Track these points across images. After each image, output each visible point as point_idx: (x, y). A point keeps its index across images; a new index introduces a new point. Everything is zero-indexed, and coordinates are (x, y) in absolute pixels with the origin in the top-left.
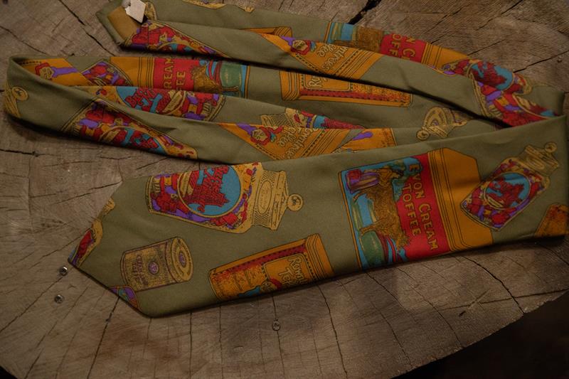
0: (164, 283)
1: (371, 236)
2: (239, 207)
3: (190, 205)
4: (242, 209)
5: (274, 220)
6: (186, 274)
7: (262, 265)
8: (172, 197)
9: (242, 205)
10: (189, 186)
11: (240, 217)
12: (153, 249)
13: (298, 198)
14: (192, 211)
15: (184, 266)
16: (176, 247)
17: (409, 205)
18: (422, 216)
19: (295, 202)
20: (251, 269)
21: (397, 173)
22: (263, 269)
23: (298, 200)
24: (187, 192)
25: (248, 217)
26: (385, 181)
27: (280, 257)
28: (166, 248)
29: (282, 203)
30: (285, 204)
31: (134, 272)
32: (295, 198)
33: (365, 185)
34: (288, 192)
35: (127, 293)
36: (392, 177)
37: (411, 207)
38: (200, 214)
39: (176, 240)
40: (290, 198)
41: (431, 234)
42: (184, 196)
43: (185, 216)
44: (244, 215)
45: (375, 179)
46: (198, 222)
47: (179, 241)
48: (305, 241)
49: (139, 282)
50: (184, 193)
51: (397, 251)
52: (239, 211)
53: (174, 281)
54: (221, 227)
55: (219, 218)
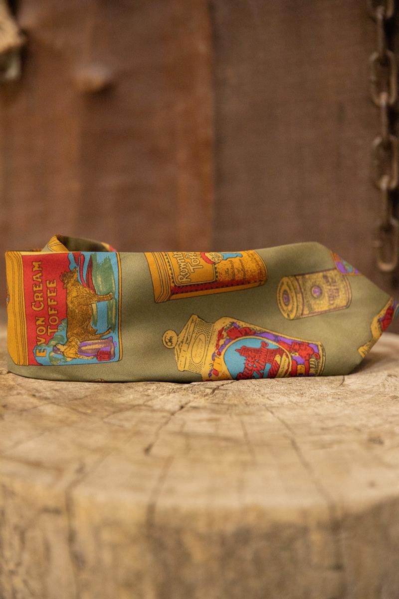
0: (307, 276)
1: (101, 289)
2: (225, 344)
3: (278, 348)
4: (222, 342)
5: (193, 324)
6: (285, 283)
7: (216, 281)
8: (297, 354)
9: (222, 346)
10: (279, 363)
11: (224, 333)
12: (316, 310)
13: (166, 343)
14: (274, 343)
15: (285, 291)
16: (291, 311)
17: (53, 312)
18: (42, 299)
19: (170, 341)
20: (227, 279)
21: (59, 349)
22: (217, 277)
23: (167, 341)
24: (282, 357)
25: (216, 333)
26: (73, 343)
27: (198, 285)
28: (303, 311)
29: (182, 342)
30: (180, 340)
31: (337, 289)
32: (169, 344)
33: (96, 343)
34: (176, 352)
35: (344, 268)
36: (65, 347)
37: (51, 310)
38: (265, 340)
39: (292, 316)
40: (174, 345)
41: (37, 278)
42: (284, 354)
43: (282, 339)
44: (220, 336)
45: (84, 348)
46: (267, 332)
47: (288, 315)
48: (170, 297)
49: (332, 279)
50: (284, 356)
51: (78, 269)
52: (224, 340)
53: (297, 277)
54: (244, 326)
55: (245, 335)
